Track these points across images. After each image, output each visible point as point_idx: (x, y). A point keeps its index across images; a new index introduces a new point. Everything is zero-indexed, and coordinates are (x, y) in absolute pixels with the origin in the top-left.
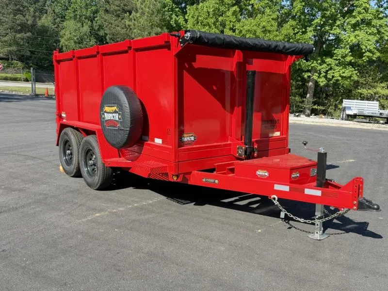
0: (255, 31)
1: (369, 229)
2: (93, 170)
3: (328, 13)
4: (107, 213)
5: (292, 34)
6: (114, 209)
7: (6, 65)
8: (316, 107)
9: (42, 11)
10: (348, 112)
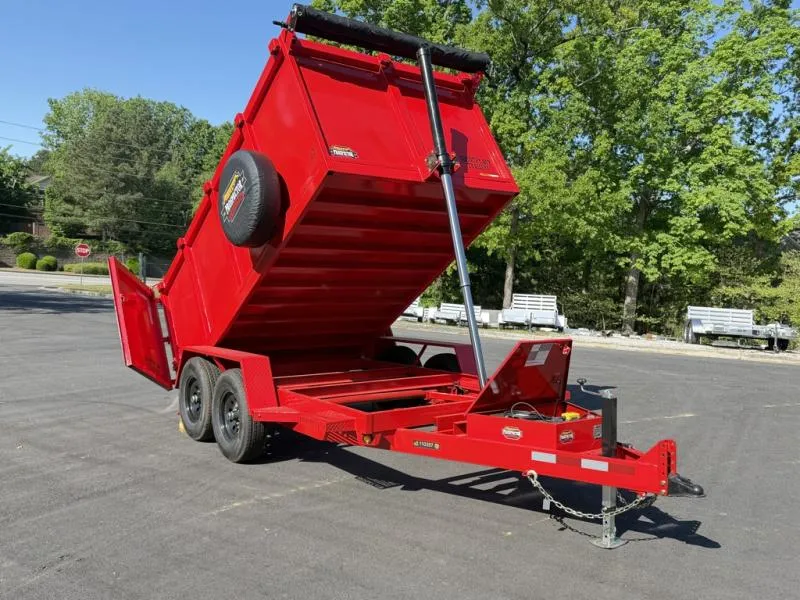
0: (528, 188)
1: (700, 532)
2: (234, 427)
3: (657, 156)
4: (252, 501)
5: (592, 193)
6: (264, 494)
7: (96, 247)
8: (642, 319)
9: (163, 157)
10: (697, 329)
